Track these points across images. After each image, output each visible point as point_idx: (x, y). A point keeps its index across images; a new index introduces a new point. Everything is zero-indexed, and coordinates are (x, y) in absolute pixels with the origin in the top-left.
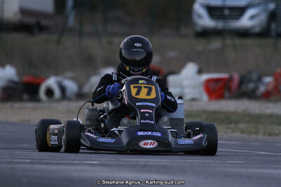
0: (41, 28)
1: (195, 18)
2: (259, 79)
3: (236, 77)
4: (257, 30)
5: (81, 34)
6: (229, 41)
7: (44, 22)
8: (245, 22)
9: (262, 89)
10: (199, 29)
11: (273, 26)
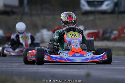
0: (13, 13)
1: (82, 7)
2: (111, 32)
3: (101, 31)
4: (109, 11)
5: (31, 15)
6: (97, 16)
7: (15, 10)
8: (104, 7)
9: (113, 36)
10: (83, 11)
11: (117, 9)
